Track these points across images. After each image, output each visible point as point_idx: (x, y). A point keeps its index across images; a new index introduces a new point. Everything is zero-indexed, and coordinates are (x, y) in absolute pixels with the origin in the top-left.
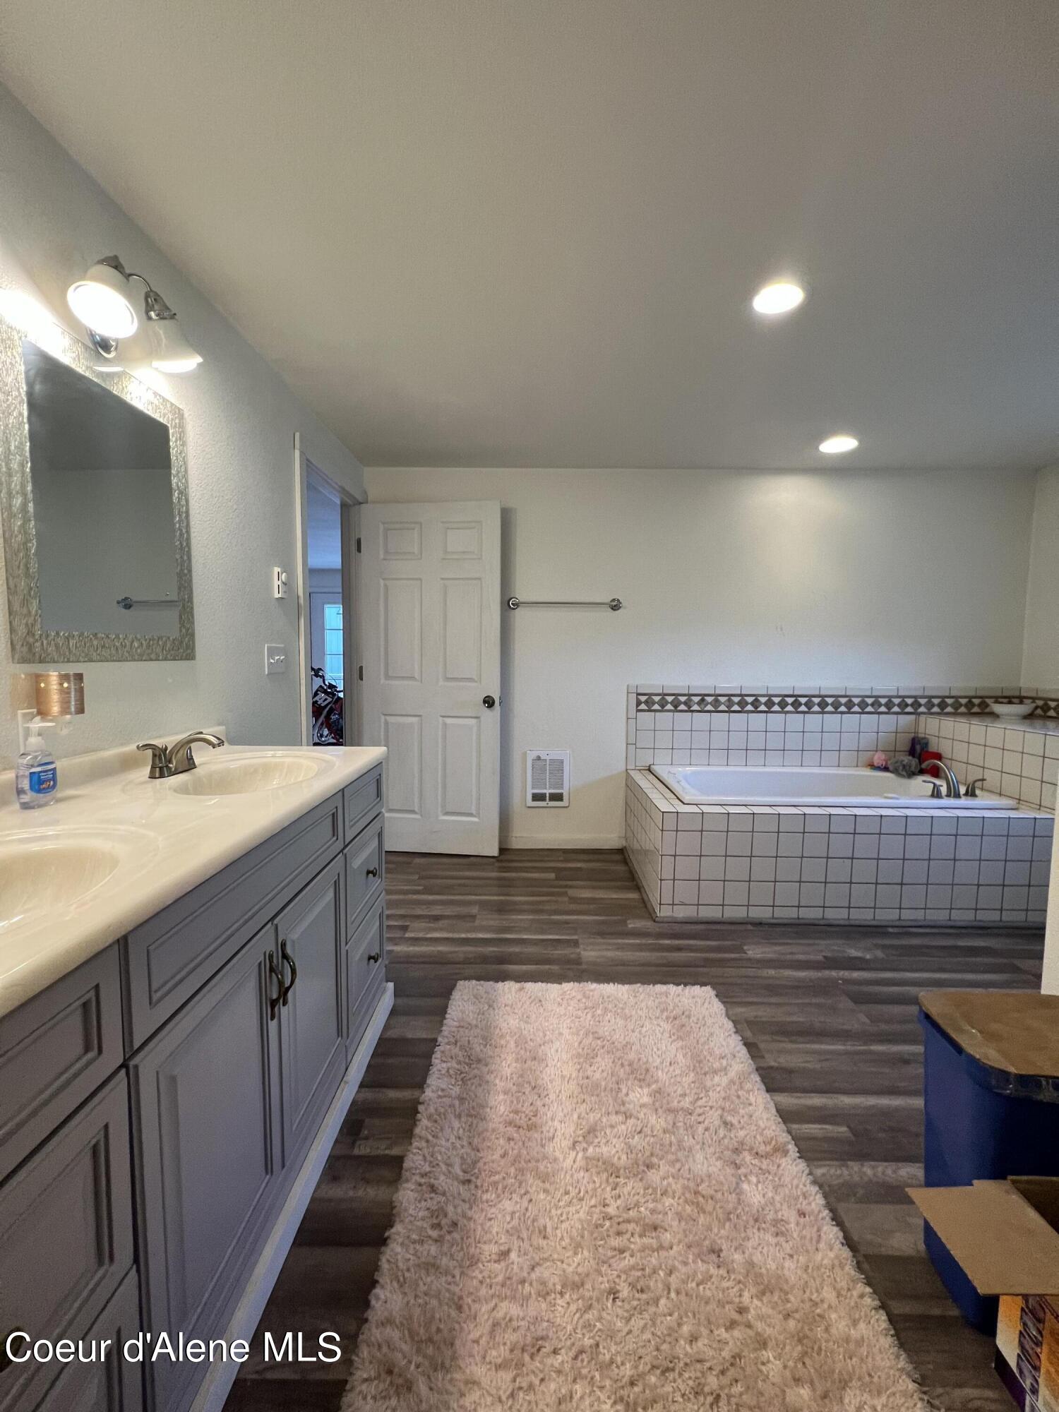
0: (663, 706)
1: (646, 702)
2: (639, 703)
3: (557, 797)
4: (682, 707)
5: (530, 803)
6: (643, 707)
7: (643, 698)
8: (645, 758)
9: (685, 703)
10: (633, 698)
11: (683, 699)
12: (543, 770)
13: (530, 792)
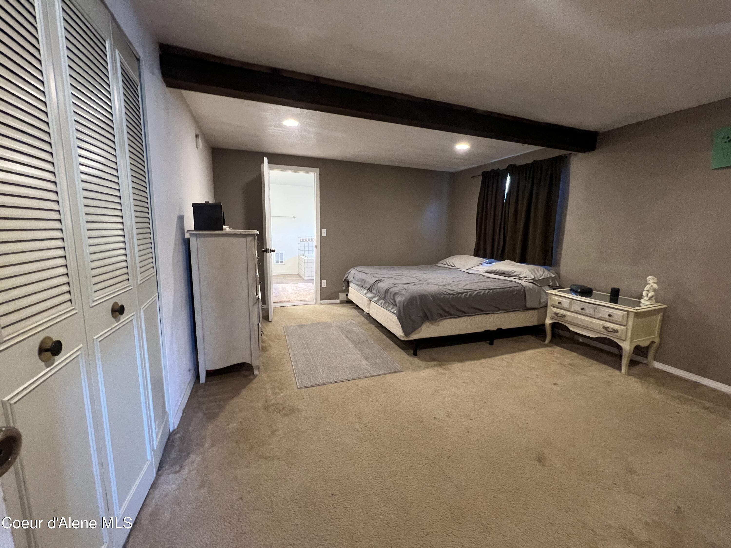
0: (306, 241)
1: (302, 240)
2: (300, 240)
3: (282, 262)
4: (311, 241)
5: (275, 264)
6: (301, 241)
7: (301, 239)
8: (302, 253)
9: (311, 240)
10: (299, 239)
11: (311, 239)
12: (278, 256)
13: (275, 261)
